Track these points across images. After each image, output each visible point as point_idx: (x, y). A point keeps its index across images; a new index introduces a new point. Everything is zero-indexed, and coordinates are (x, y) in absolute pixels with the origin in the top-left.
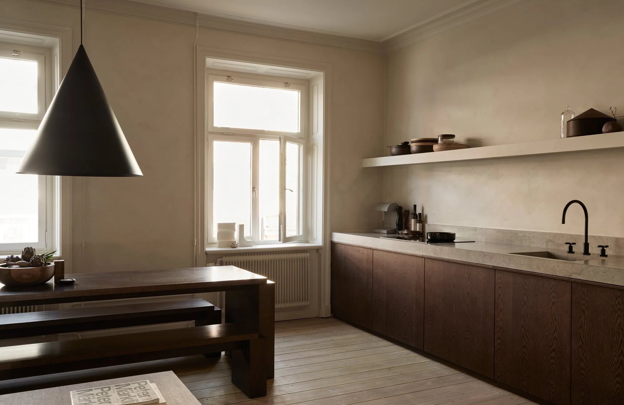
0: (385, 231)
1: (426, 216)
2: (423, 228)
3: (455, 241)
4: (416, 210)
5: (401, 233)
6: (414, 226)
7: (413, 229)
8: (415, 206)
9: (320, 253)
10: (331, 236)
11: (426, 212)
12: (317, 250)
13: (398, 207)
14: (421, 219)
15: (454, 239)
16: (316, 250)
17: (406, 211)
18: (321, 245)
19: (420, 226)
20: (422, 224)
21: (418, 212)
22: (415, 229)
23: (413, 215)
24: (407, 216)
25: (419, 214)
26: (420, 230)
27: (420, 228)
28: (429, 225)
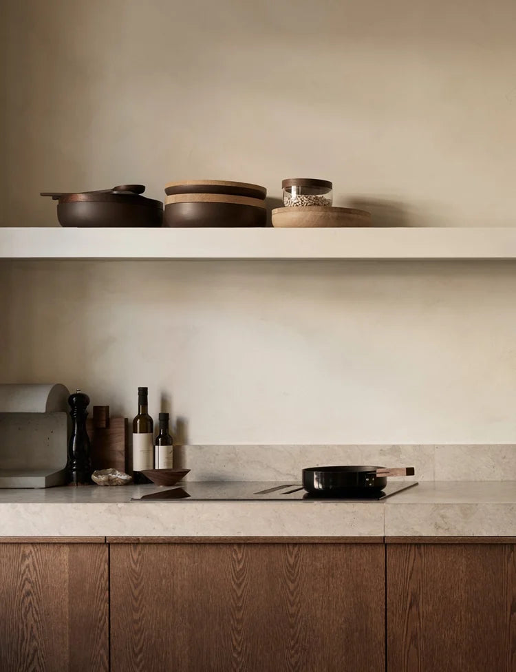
1: (181, 424)
2: (176, 456)
4: (147, 405)
5: (108, 480)
6: (146, 455)
7: (138, 465)
8: (143, 393)
11: (175, 412)
14: (169, 432)
17: (97, 409)
19: (168, 453)
20: (173, 447)
21: (154, 411)
22: (148, 466)
23: (135, 420)
24: (104, 426)
25: (165, 417)
26: (168, 464)
27: (168, 458)
28: (200, 447)
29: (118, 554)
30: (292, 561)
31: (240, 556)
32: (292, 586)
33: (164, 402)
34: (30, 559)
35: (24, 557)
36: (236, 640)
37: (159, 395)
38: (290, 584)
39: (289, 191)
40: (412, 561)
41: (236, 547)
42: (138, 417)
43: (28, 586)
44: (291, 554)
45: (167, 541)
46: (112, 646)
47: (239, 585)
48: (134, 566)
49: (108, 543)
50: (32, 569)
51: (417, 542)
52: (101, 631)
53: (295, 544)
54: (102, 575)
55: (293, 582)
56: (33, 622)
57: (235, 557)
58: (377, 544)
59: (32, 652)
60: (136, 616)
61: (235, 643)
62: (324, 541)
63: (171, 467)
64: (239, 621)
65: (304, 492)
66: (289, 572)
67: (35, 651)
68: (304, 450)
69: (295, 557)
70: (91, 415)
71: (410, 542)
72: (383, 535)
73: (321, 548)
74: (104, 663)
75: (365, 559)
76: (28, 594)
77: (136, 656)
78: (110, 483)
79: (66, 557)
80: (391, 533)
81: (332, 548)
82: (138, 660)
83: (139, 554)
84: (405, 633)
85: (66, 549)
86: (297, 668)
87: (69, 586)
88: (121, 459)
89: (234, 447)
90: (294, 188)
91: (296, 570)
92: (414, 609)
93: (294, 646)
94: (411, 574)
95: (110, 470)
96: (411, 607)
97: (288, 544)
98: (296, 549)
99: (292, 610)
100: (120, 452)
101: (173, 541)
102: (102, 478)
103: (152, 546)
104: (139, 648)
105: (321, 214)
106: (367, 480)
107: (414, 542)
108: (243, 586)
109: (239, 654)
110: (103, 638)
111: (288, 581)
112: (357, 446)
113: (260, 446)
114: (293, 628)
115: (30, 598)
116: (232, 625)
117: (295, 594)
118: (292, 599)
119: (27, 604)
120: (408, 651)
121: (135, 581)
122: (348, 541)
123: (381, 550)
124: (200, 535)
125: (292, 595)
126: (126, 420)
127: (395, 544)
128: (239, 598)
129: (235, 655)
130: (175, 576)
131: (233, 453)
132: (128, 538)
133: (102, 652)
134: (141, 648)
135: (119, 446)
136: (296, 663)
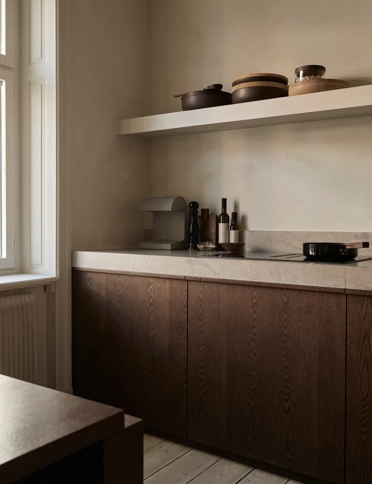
0: (168, 246)
1: (244, 219)
2: (241, 237)
3: (356, 259)
4: (226, 208)
5: (205, 248)
6: (224, 234)
7: (221, 240)
8: (224, 201)
9: (53, 292)
10: (73, 258)
11: (242, 211)
12: (46, 286)
13: (192, 203)
14: (237, 223)
15: (356, 256)
16: (44, 287)
17: (203, 210)
18: (55, 276)
19: (236, 234)
20: (239, 232)
21: (230, 211)
22: (226, 241)
23: (220, 216)
24: (206, 219)
25: (235, 215)
26: (236, 240)
27: (236, 237)
28: (253, 232)
29: (192, 286)
30: (285, 300)
31: (255, 294)
32: (285, 317)
33: (236, 206)
34: (152, 286)
35: (150, 284)
36: (253, 346)
37: (234, 203)
38: (284, 314)
39: (298, 76)
40: (365, 307)
41: (253, 289)
42: (222, 214)
43: (151, 300)
44: (285, 296)
45: (216, 281)
46: (189, 339)
47: (254, 312)
48: (199, 294)
49: (187, 280)
50: (153, 291)
51: (368, 294)
52: (184, 329)
53: (288, 289)
54: (184, 298)
55: (286, 314)
56: (153, 320)
57: (252, 294)
58: (341, 294)
59: (152, 336)
60: (201, 324)
61: (252, 348)
62: (305, 289)
63: (238, 242)
64: (254, 334)
65: (304, 257)
66: (284, 306)
67: (154, 336)
68: (309, 234)
69: (288, 297)
70: (200, 214)
71: (363, 294)
72: (344, 288)
73: (304, 293)
74: (185, 348)
75: (332, 302)
76: (151, 304)
77: (200, 347)
78: (205, 249)
79: (168, 286)
80: (350, 286)
81: (310, 294)
82: (201, 349)
83: (202, 287)
84: (360, 357)
85: (168, 282)
86: (288, 370)
87: (169, 301)
88: (214, 237)
89: (270, 232)
90: (301, 72)
91: (288, 306)
92: (366, 342)
93: (286, 355)
94: (364, 317)
95: (207, 243)
96: (363, 341)
97: (283, 288)
98: (288, 292)
99: (286, 332)
100: (213, 233)
101: (218, 281)
102: (202, 246)
103: (208, 283)
104: (202, 342)
105: (316, 83)
106: (341, 250)
107: (366, 294)
108: (256, 313)
109: (254, 354)
110: (185, 334)
111: (283, 312)
112: (341, 233)
113: (285, 232)
114: (286, 343)
115: (152, 307)
116: (250, 337)
117: (287, 322)
118: (285, 324)
119: (150, 310)
120: (361, 371)
121: (200, 304)
122: (321, 290)
123: (344, 298)
124: (233, 279)
125: (285, 322)
126: (217, 216)
127: (353, 294)
128: (254, 320)
129: (252, 355)
130: (220, 303)
131: (269, 235)
132: (196, 278)
133: (184, 341)
134: (203, 342)
135: (213, 230)
136: (288, 366)
